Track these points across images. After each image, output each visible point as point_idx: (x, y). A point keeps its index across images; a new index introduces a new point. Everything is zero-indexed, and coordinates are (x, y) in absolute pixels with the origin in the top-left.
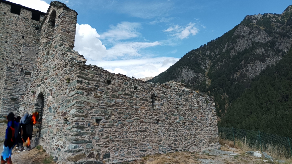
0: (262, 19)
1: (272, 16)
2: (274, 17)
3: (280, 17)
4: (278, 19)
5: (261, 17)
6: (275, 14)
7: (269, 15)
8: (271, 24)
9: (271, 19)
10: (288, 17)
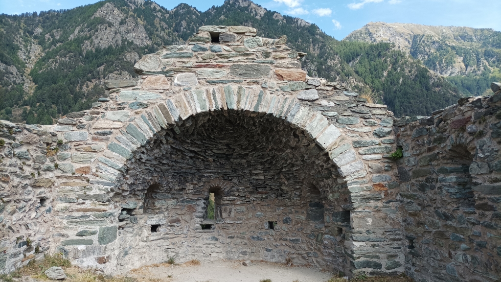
0: (144, 8)
1: (158, 8)
2: (160, 11)
3: (168, 15)
4: (165, 17)
5: (143, 4)
6: (162, 7)
7: (154, 4)
8: (155, 21)
9: (156, 13)
10: (178, 20)
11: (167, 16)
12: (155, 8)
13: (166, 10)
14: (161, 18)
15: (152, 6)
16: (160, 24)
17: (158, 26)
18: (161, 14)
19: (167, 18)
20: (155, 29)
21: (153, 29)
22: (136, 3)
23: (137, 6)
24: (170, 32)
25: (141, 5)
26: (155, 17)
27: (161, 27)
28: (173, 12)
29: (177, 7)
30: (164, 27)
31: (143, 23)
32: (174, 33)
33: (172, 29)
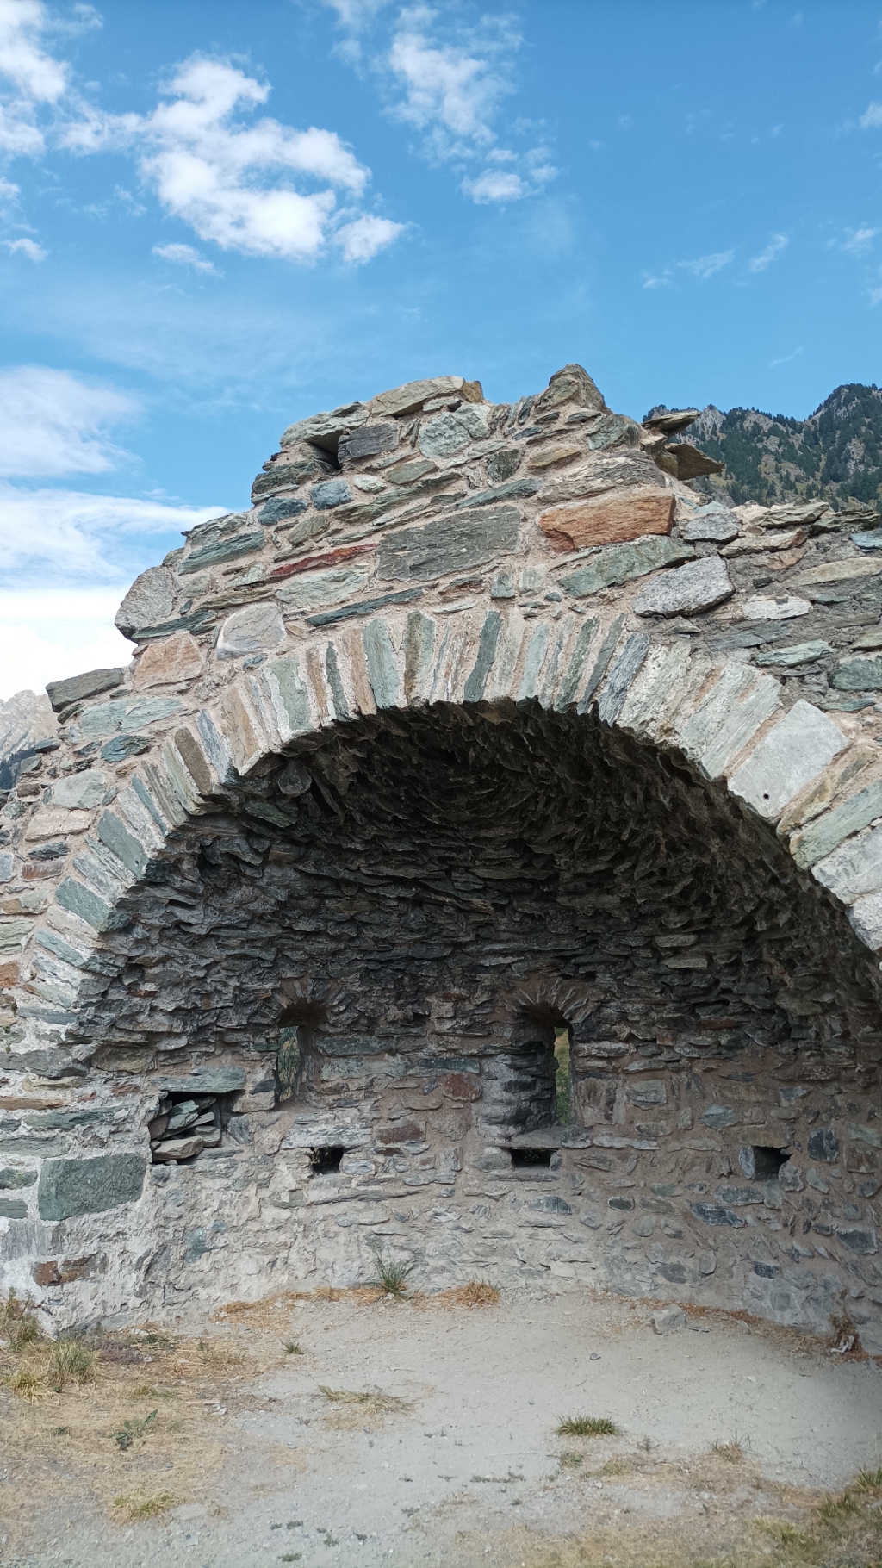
11: (797, 440)
12: (757, 428)
13: (792, 423)
14: (780, 450)
15: (747, 425)
16: (777, 470)
17: (773, 477)
18: (776, 440)
19: (797, 446)
20: (765, 492)
21: (757, 491)
22: (700, 430)
23: (702, 438)
24: (814, 487)
25: (714, 433)
26: (758, 454)
27: (781, 478)
28: (814, 422)
29: (827, 403)
30: (792, 478)
31: (725, 482)
32: (827, 488)
33: (818, 475)
